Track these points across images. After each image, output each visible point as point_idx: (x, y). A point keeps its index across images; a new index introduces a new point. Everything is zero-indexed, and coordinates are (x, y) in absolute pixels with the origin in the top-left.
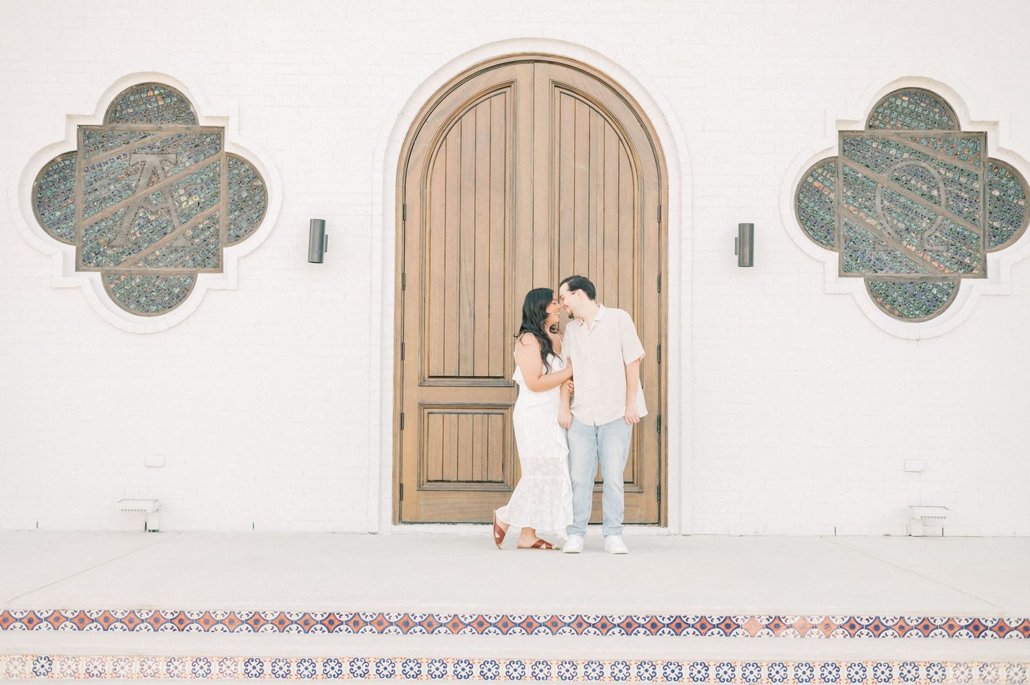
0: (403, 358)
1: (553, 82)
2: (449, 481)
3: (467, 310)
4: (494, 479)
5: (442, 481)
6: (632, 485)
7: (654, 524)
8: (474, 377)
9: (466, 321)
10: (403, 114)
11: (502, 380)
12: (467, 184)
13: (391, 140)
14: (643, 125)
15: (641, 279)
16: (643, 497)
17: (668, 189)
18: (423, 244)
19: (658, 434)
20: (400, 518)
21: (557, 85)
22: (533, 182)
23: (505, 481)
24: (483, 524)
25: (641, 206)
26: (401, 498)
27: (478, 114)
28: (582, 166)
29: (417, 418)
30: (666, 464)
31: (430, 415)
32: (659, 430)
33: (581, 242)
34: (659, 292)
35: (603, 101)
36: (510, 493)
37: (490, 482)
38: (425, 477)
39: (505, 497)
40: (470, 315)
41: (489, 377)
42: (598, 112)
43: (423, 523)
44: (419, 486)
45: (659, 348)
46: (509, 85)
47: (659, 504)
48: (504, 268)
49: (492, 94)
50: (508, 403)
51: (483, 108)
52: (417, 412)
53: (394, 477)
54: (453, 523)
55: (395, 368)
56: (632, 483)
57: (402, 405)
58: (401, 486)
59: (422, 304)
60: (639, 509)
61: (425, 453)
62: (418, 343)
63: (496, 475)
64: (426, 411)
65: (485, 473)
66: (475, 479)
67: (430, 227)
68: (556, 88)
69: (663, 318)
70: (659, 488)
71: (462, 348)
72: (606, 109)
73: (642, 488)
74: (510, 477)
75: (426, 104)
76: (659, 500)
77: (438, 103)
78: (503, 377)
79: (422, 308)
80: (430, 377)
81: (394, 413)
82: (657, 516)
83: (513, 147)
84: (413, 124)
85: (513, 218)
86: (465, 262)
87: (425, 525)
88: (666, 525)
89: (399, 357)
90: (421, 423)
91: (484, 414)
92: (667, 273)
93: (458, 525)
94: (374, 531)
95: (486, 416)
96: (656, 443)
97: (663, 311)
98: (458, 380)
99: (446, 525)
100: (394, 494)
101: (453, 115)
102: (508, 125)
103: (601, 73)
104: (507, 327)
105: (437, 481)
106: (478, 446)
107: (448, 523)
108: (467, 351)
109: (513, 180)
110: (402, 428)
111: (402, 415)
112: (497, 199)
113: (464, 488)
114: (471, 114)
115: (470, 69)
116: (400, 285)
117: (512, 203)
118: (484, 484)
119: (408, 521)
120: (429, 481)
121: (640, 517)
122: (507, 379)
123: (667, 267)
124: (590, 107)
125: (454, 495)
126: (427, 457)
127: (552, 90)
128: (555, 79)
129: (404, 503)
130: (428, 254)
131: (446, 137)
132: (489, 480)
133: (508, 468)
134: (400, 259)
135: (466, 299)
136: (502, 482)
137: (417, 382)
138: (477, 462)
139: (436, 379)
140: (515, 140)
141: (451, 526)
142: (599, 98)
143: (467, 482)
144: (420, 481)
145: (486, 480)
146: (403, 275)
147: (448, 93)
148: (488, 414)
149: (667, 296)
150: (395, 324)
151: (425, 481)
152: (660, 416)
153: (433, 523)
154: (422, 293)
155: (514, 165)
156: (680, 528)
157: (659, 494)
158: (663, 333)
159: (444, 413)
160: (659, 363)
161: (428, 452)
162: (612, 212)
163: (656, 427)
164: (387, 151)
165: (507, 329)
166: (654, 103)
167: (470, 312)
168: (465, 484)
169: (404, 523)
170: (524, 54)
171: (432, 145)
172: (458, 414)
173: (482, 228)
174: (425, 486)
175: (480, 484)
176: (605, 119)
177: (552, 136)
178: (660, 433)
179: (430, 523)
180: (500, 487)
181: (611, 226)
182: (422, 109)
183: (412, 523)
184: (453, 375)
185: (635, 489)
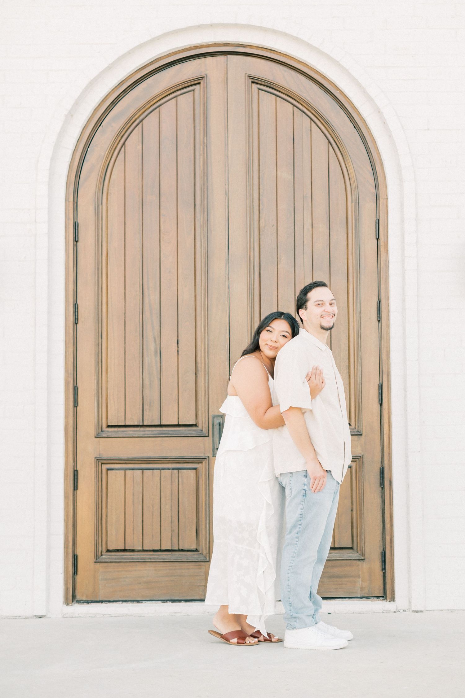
0: (76, 404)
1: (250, 77)
2: (133, 551)
3: (151, 346)
4: (186, 547)
5: (125, 550)
6: (351, 551)
7: (378, 597)
8: (161, 426)
9: (151, 359)
10: (72, 116)
11: (194, 428)
12: (151, 198)
13: (57, 145)
14: (356, 126)
15: (357, 305)
16: (365, 566)
17: (387, 199)
18: (98, 269)
19: (381, 489)
20: (74, 597)
21: (255, 81)
22: (227, 194)
23: (200, 549)
24: (174, 601)
25: (356, 220)
26: (75, 572)
27: (163, 116)
28: (285, 175)
29: (93, 475)
30: (392, 525)
31: (109, 471)
32: (382, 484)
33: (285, 263)
34: (379, 321)
35: (308, 99)
36: (207, 563)
37: (182, 550)
38: (104, 546)
39: (200, 569)
40: (156, 352)
41: (178, 425)
42: (303, 112)
43: (102, 602)
44: (97, 557)
45: (381, 387)
46: (197, 82)
47: (384, 574)
48: (195, 296)
49: (179, 92)
50: (202, 455)
51: (168, 108)
52: (93, 470)
53: (66, 547)
54: (138, 601)
55: (66, 417)
56: (351, 548)
57: (75, 460)
58: (75, 558)
59: (98, 340)
60: (360, 579)
61: (104, 516)
62: (94, 386)
63: (189, 542)
64: (105, 467)
65: (175, 540)
66: (163, 548)
67: (107, 249)
68: (253, 85)
69: (384, 351)
70: (384, 554)
71: (147, 392)
72: (312, 107)
73: (363, 554)
74: (206, 543)
75: (100, 105)
76: (384, 569)
77: (114, 103)
78: (196, 425)
79: (99, 345)
80: (109, 426)
81: (66, 470)
82: (382, 587)
83: (204, 154)
84: (84, 128)
85: (204, 236)
86: (148, 289)
87: (104, 605)
88: (393, 599)
89: (71, 404)
90: (98, 481)
91: (173, 469)
92: (388, 298)
93: (144, 604)
94: (40, 614)
95: (176, 471)
96: (379, 500)
97: (384, 342)
98: (142, 429)
99: (129, 604)
100: (66, 568)
101: (132, 117)
102: (197, 128)
103: (306, 65)
104: (199, 365)
105: (118, 551)
106: (166, 508)
107: (132, 601)
108: (152, 395)
109: (204, 192)
110: (75, 487)
111: (76, 474)
112: (186, 216)
113: (150, 559)
114: (153, 117)
115: (152, 63)
116: (71, 318)
117: (204, 221)
118: (174, 553)
119: (84, 599)
120: (108, 551)
121: (362, 589)
122: (200, 427)
123: (387, 292)
124: (294, 105)
125: (139, 567)
126: (106, 522)
127: (248, 88)
128: (253, 74)
129: (79, 578)
130: (104, 281)
131: (124, 143)
132: (181, 548)
133: (203, 532)
134: (71, 286)
135: (150, 334)
136: (196, 550)
137: (92, 431)
138: (166, 527)
139: (116, 429)
140: (206, 146)
141: (136, 604)
142: (305, 95)
143: (154, 551)
144: (97, 550)
145: (176, 548)
146: (76, 307)
147: (125, 92)
148: (178, 469)
149: (388, 326)
150: (66, 364)
151: (104, 550)
152: (383, 468)
153: (113, 601)
154: (98, 328)
155: (206, 174)
156: (410, 602)
157: (384, 561)
158: (385, 369)
159: (125, 470)
160: (381, 405)
161: (107, 516)
162: (321, 228)
163: (379, 481)
164: (53, 159)
165: (199, 369)
166: (370, 99)
167: (156, 349)
168: (152, 553)
169: (79, 602)
170: (215, 45)
171: (109, 153)
172: (143, 469)
173: (168, 248)
174: (103, 557)
175: (170, 553)
176: (311, 119)
177: (249, 142)
178: (383, 488)
179: (109, 601)
180: (195, 556)
181: (320, 245)
182: (96, 110)
183: (88, 602)
184: (136, 424)
185: (355, 556)
